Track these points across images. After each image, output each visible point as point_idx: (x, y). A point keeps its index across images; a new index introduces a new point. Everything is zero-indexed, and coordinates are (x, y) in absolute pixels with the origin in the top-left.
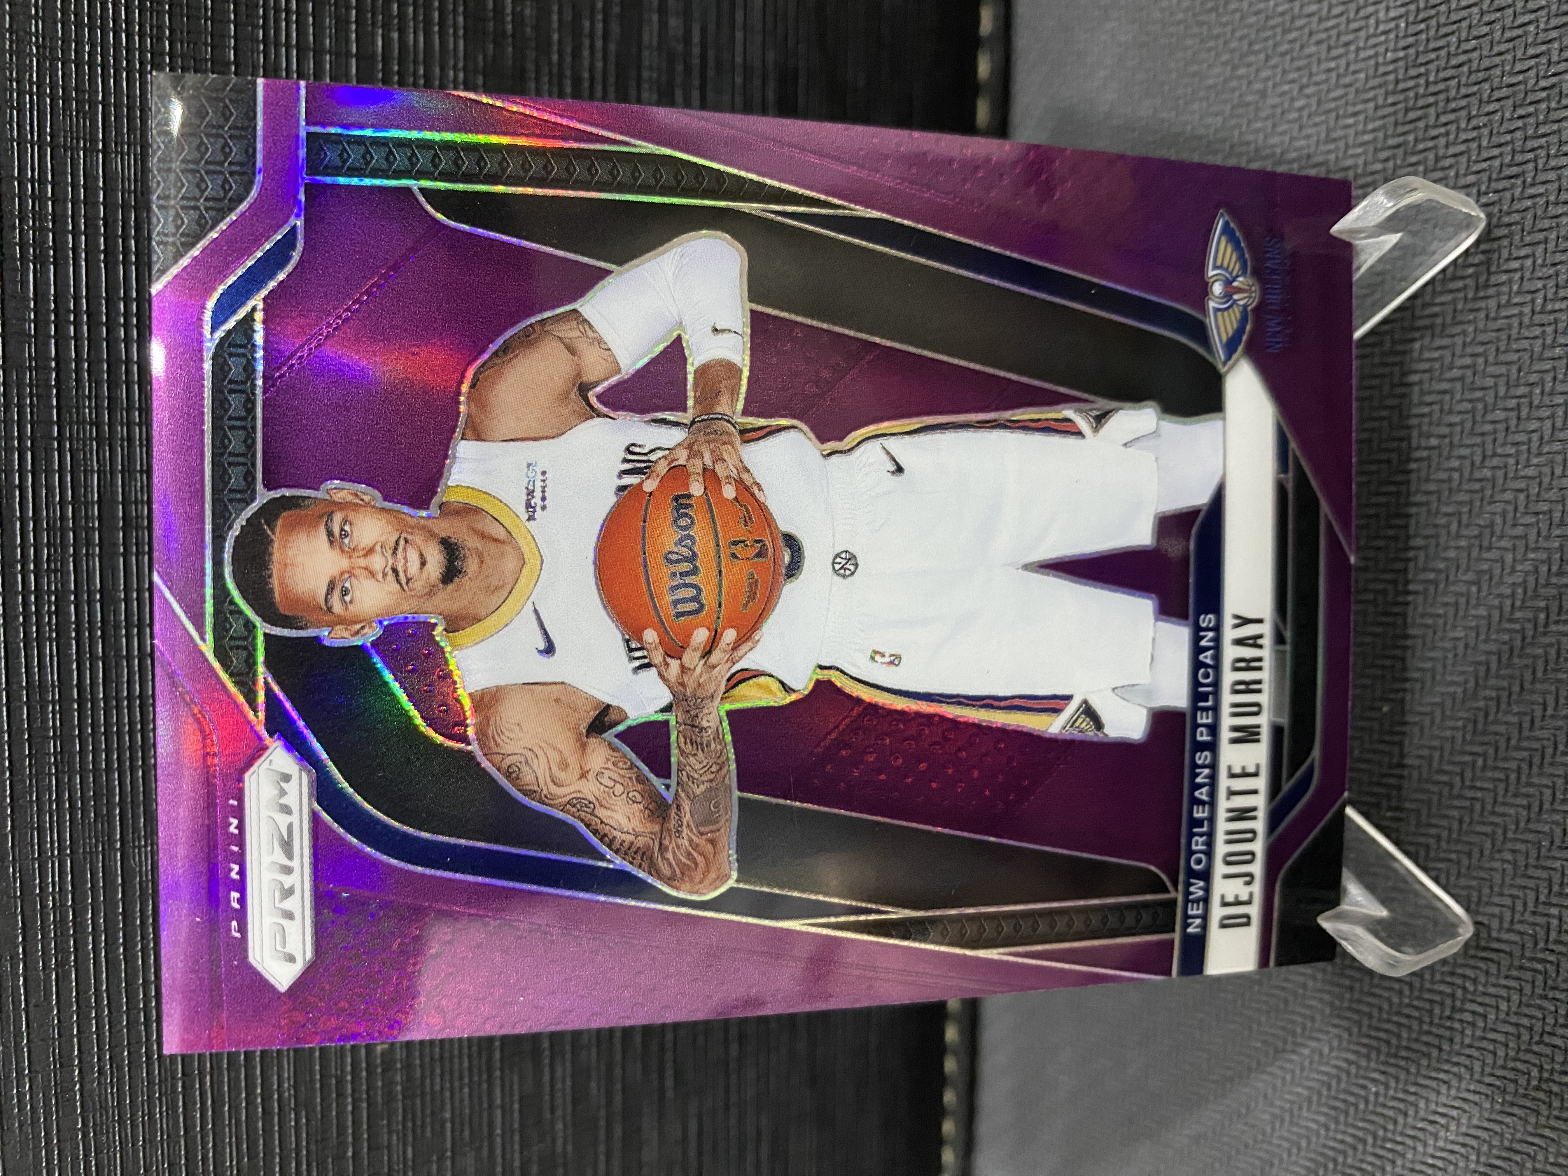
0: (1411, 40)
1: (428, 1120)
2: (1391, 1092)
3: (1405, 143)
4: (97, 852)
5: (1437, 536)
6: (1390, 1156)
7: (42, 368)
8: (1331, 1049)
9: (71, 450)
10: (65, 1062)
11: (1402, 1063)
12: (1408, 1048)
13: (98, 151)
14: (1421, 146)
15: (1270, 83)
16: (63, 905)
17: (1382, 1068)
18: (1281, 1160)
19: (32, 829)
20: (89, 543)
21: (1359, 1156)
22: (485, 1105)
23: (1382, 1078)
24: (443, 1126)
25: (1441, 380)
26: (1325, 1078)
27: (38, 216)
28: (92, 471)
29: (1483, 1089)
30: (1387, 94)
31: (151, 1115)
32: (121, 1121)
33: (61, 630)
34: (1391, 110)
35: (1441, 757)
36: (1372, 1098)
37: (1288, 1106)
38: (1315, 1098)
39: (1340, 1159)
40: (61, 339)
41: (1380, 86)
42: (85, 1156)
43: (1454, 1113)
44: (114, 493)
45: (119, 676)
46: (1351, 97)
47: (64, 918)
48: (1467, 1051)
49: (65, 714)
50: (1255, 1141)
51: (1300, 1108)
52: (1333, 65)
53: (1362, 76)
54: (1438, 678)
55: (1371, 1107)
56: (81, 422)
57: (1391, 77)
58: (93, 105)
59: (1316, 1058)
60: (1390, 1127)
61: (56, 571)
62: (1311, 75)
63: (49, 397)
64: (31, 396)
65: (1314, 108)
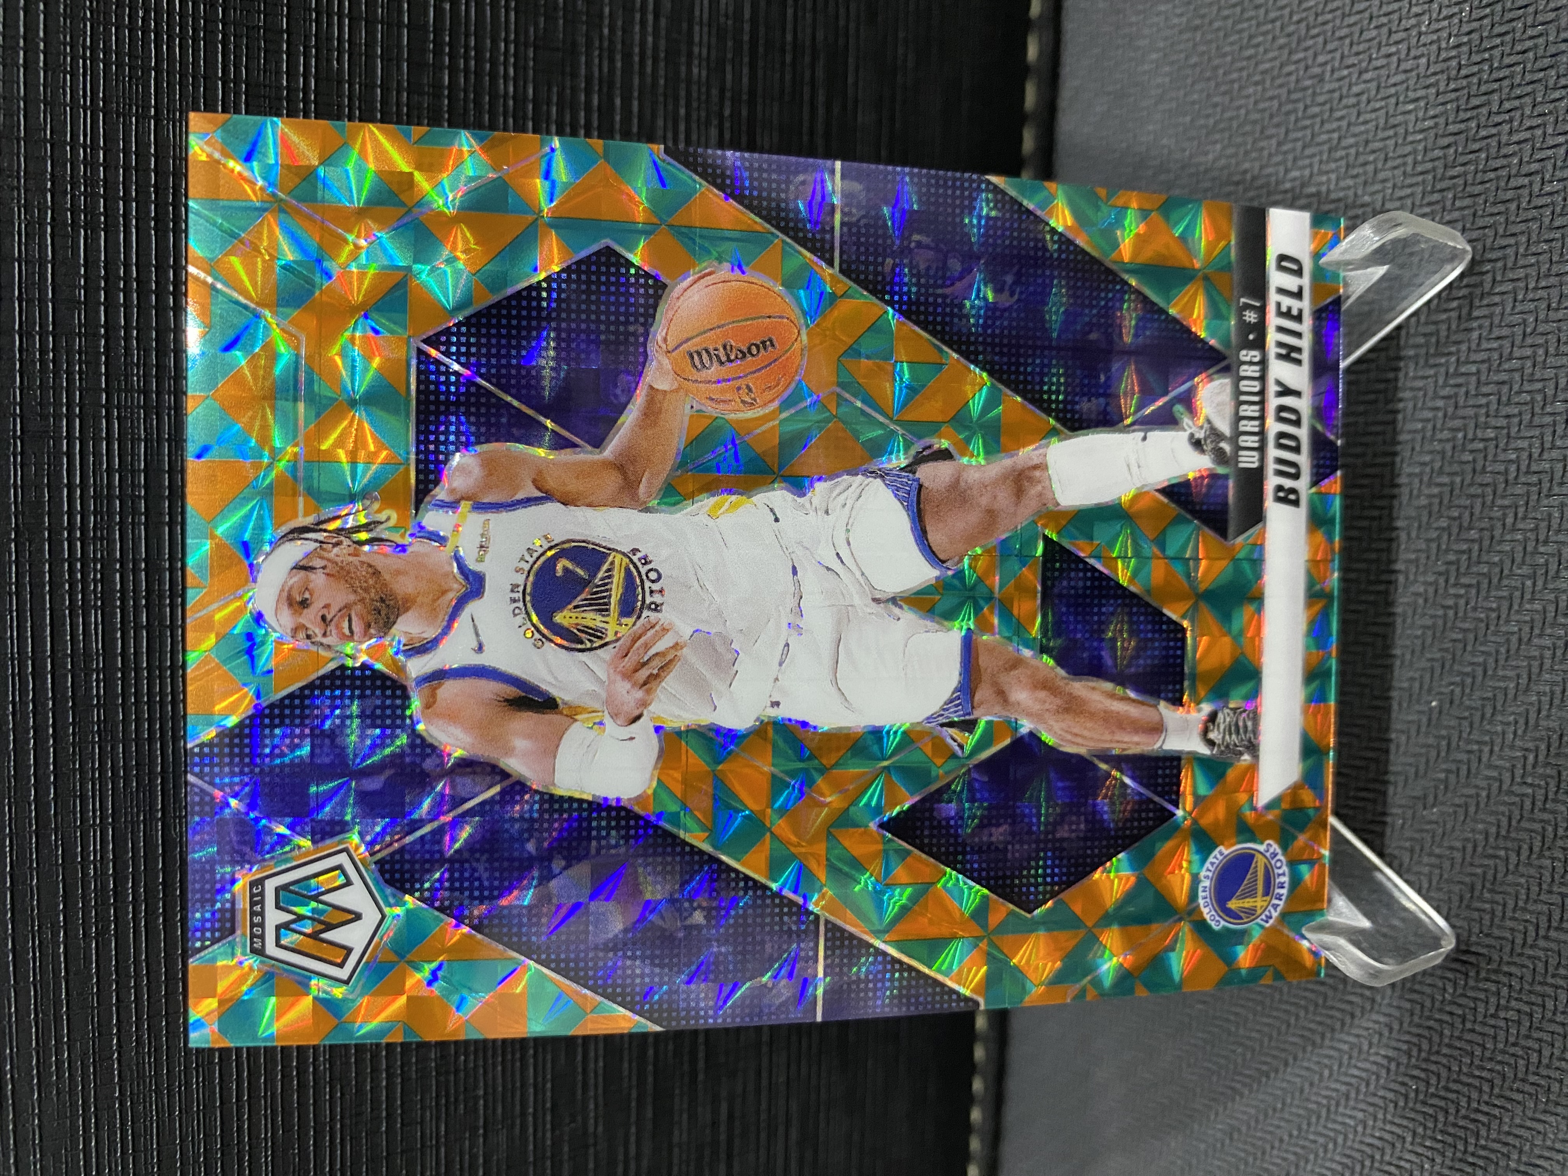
0: (1475, 25)
1: (462, 1097)
2: (1432, 1090)
3: (1467, 130)
5: (1492, 529)
6: (1429, 1154)
7: (91, 335)
8: (1371, 1045)
9: (118, 418)
10: (103, 1029)
11: (1445, 1061)
12: (1449, 1046)
13: (150, 118)
14: (1483, 133)
15: (1329, 68)
16: (104, 873)
17: (1424, 1066)
18: (1316, 1156)
19: (75, 796)
20: (135, 512)
21: (1397, 1153)
22: (518, 1084)
23: (1423, 1075)
24: (476, 1103)
25: (1499, 371)
26: (1364, 1075)
27: (91, 182)
28: (139, 439)
29: (1528, 1088)
30: (1449, 79)
31: (188, 1084)
32: (158, 1091)
33: (106, 597)
34: (1453, 95)
35: (1491, 751)
36: (1412, 1095)
37: (1325, 1102)
38: (1353, 1095)
39: (1378, 1157)
40: (110, 305)
41: (1442, 72)
42: (122, 1124)
43: (1496, 1112)
44: (160, 461)
45: (162, 644)
46: (1412, 82)
47: (105, 886)
48: (1512, 1050)
49: (109, 682)
50: (1291, 1136)
51: (1338, 1104)
52: (1393, 49)
53: (1424, 61)
54: (1490, 672)
55: (1411, 1105)
56: (129, 390)
57: (1454, 63)
58: (146, 71)
59: (1355, 1054)
60: (1430, 1125)
61: (102, 539)
62: (1371, 60)
63: (99, 365)
64: (80, 363)
65: (1373, 92)
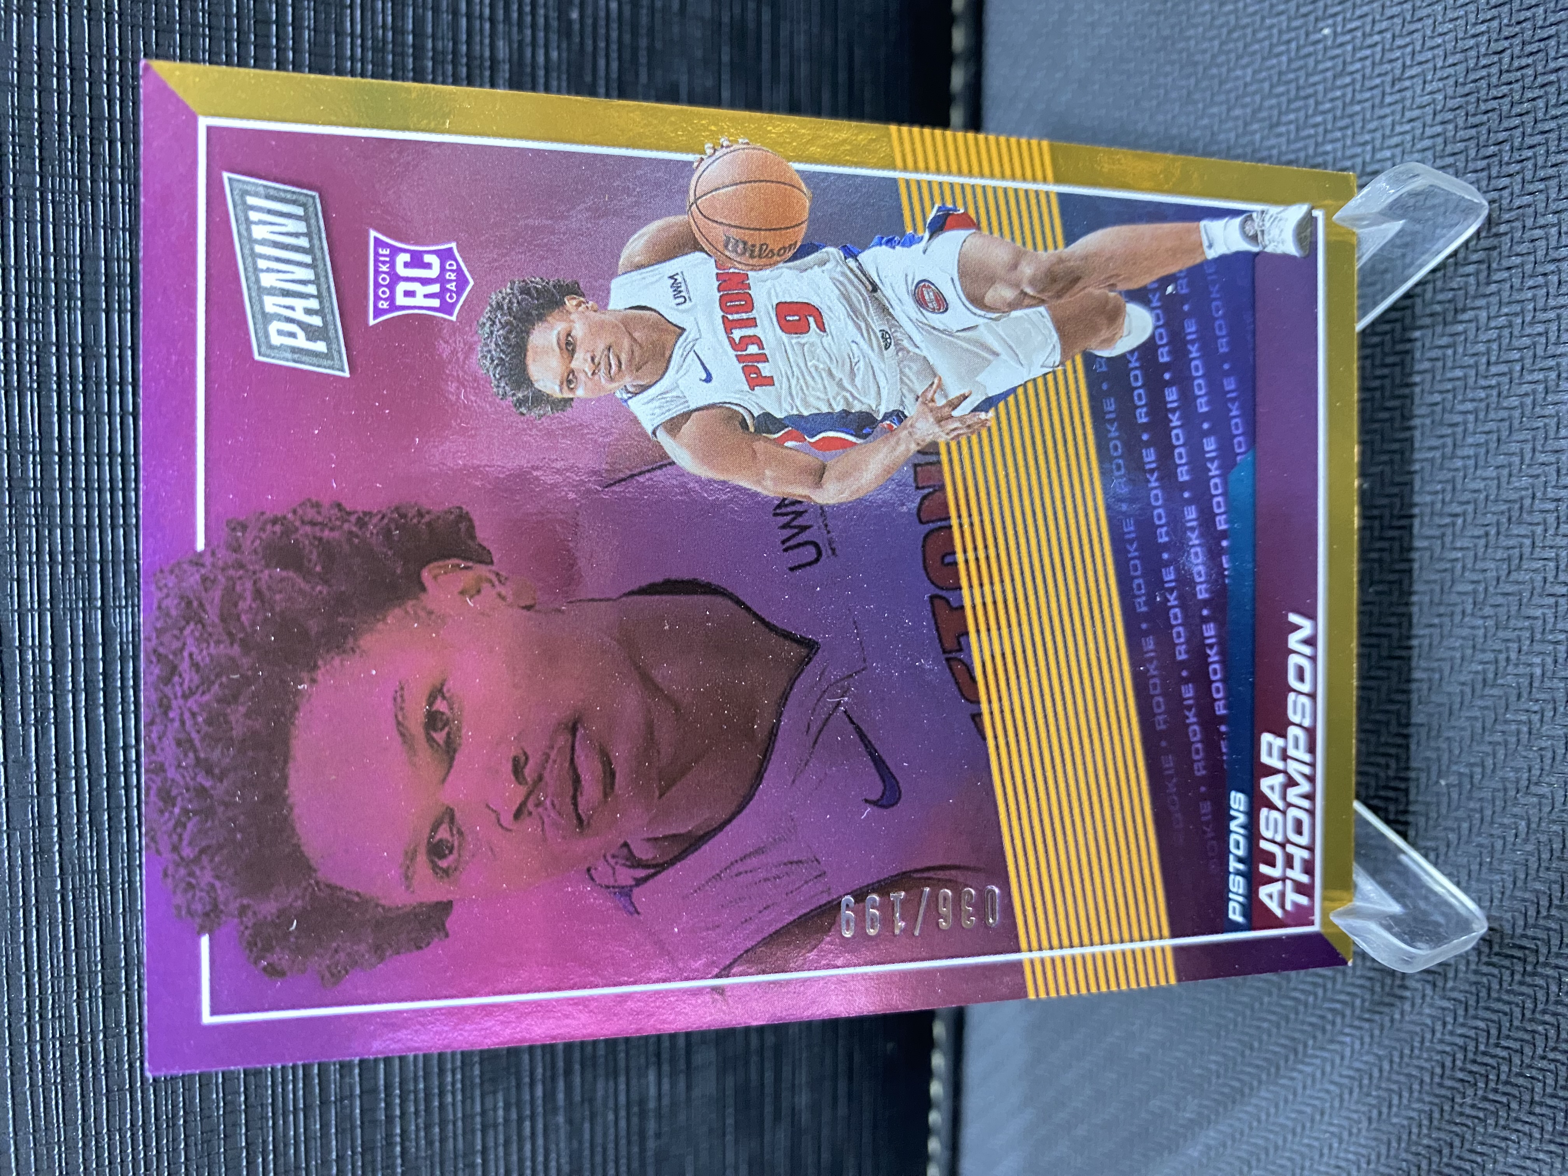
4: (77, 609)
